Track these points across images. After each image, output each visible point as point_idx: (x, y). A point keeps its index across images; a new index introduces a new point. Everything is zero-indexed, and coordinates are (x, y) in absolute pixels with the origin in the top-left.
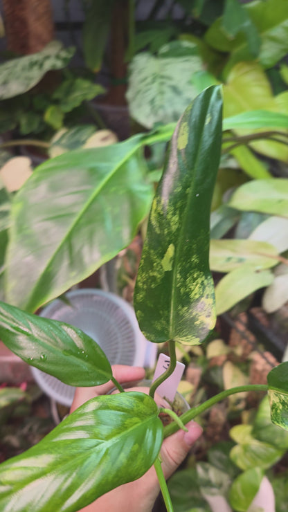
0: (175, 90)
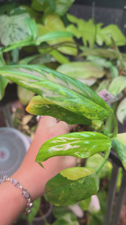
0: (20, 29)
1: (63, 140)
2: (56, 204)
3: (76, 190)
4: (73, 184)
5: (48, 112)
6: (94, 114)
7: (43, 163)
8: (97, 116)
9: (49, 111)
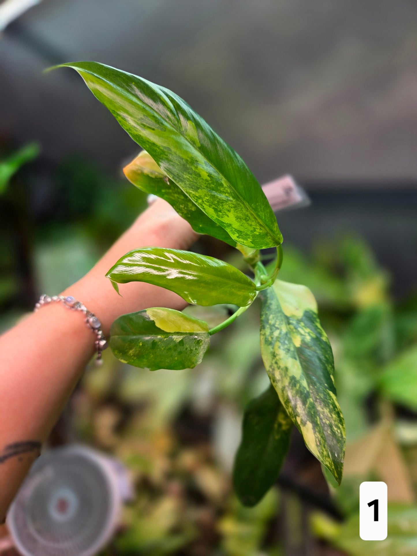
1: (170, 259)
2: (121, 359)
3: (163, 349)
4: (163, 337)
5: (163, 191)
6: (246, 235)
7: (120, 286)
8: (250, 240)
9: (167, 191)
